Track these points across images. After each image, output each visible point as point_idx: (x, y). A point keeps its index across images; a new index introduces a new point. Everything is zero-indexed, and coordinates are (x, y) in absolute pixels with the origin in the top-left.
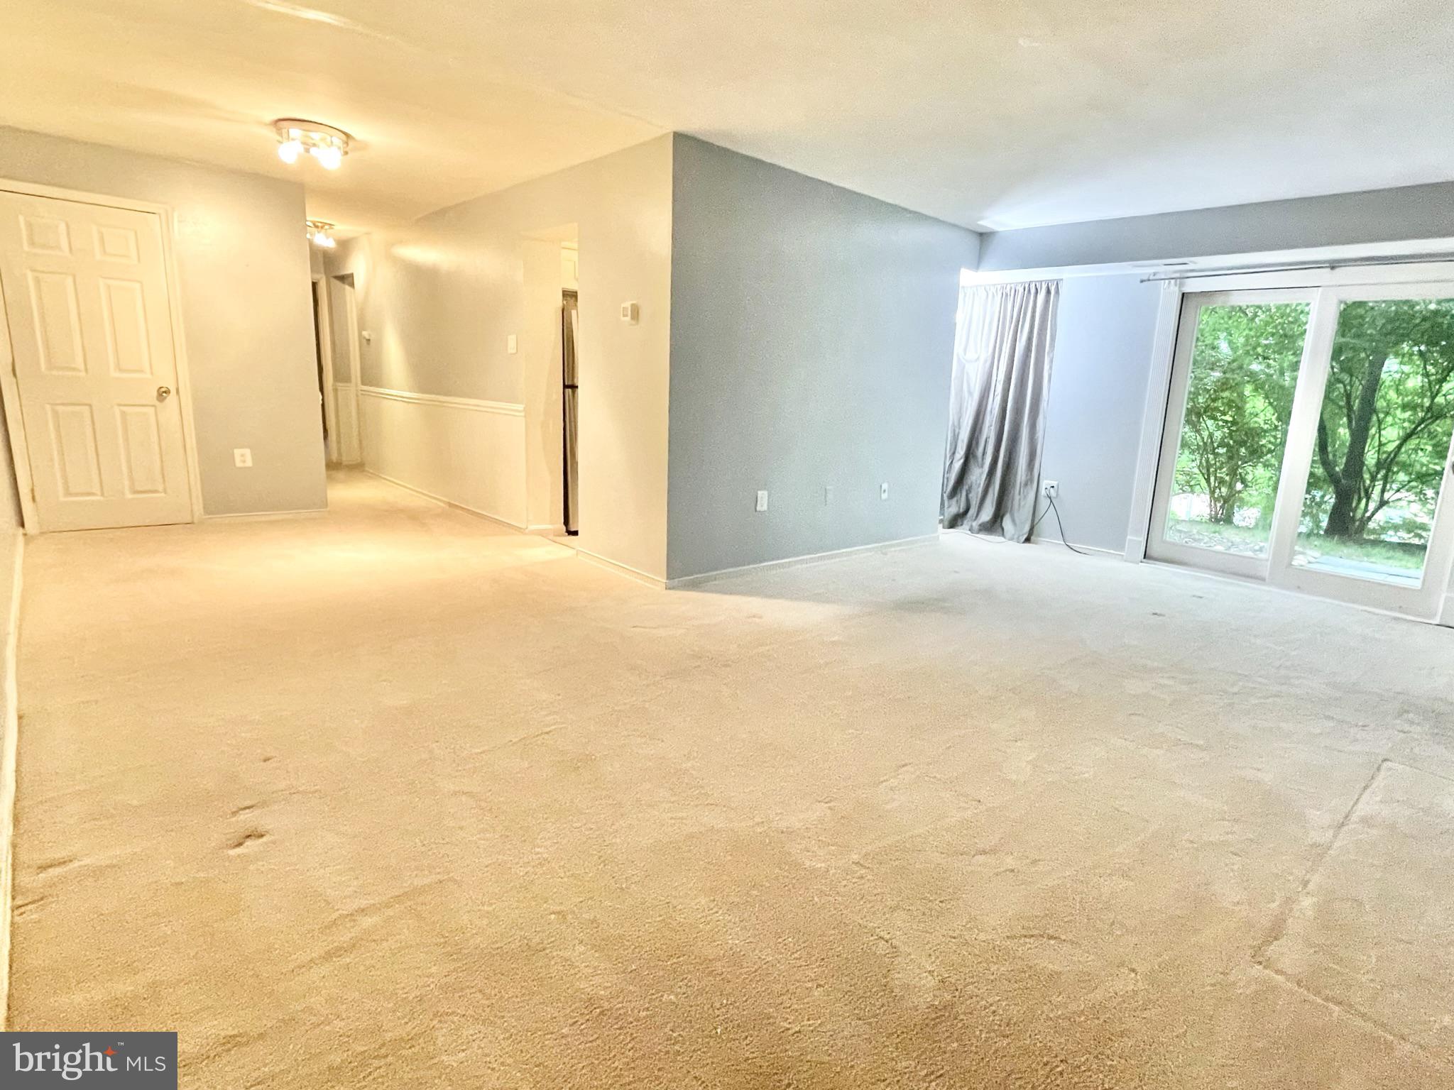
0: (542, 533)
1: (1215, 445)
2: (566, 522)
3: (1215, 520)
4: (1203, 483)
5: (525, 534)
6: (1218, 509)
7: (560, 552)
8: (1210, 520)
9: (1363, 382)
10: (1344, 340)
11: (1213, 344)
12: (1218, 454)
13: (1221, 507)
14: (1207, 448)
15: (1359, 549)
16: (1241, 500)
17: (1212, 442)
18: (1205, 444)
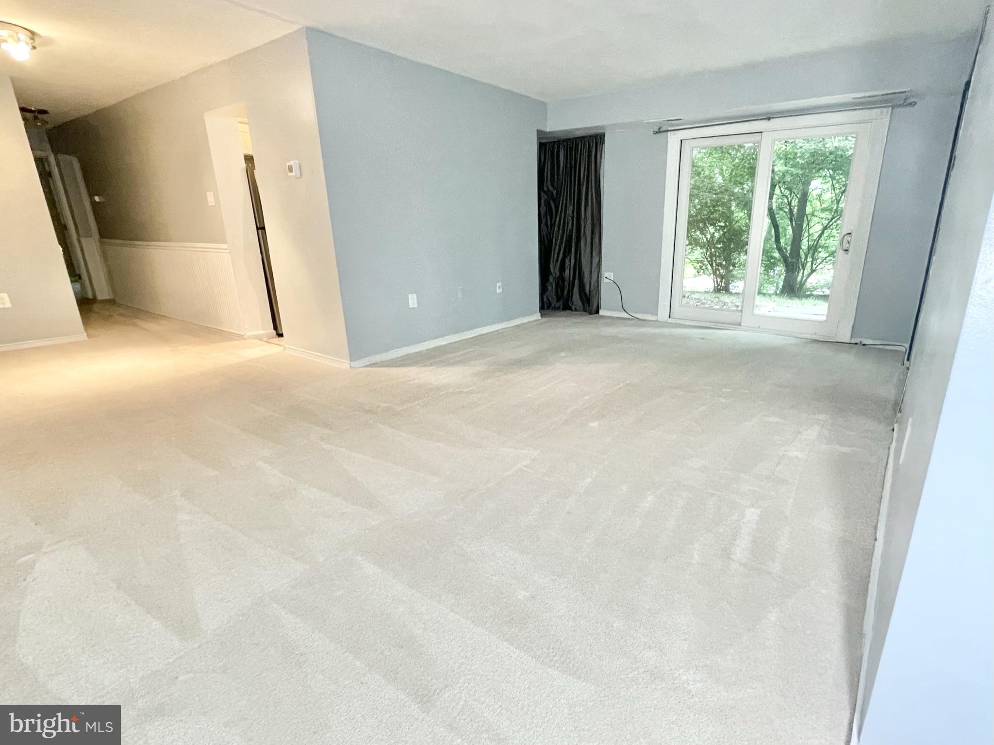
0: (259, 338)
1: (715, 242)
2: (275, 328)
3: (717, 290)
4: (709, 267)
5: (245, 339)
6: (719, 283)
7: (273, 349)
8: (714, 290)
9: (798, 196)
10: (786, 168)
11: (709, 175)
12: (717, 248)
13: (720, 282)
14: (710, 244)
15: (799, 301)
16: (733, 276)
17: (713, 240)
18: (708, 241)
